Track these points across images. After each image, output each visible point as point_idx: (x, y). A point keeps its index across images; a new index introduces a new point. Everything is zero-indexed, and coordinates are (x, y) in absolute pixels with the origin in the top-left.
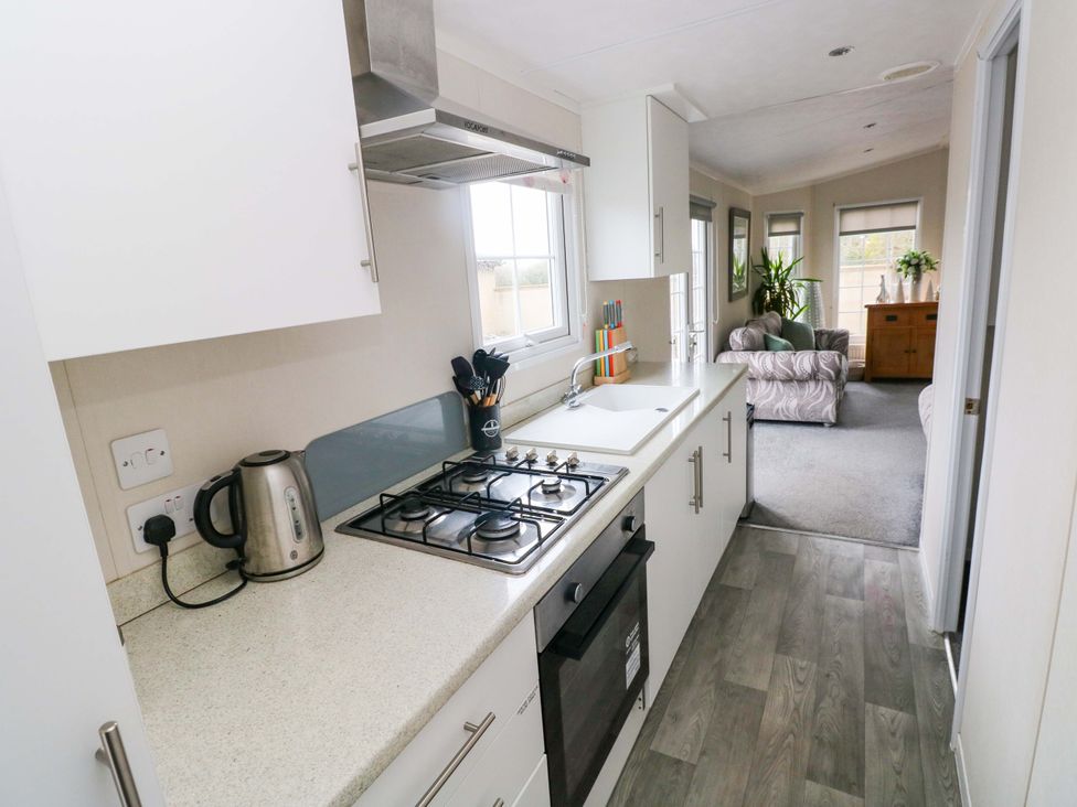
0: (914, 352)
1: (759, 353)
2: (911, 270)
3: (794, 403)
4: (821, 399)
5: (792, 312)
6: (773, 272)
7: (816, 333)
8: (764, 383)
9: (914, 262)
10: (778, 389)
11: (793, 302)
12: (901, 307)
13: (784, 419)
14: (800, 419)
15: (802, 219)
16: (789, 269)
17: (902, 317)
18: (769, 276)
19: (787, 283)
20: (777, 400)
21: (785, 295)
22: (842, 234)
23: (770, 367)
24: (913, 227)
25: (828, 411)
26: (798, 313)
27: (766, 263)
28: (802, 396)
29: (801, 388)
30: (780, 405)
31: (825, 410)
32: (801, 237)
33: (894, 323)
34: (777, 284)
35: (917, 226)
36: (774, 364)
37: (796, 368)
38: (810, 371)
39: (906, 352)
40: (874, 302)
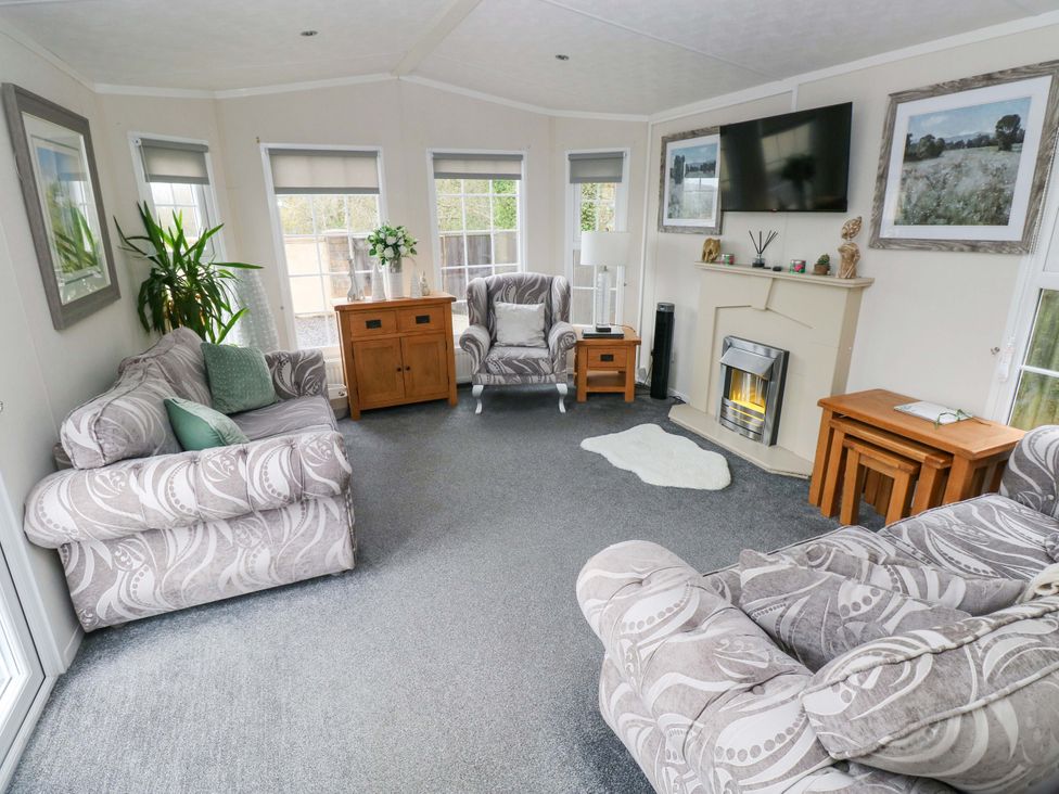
0: (408, 369)
1: (152, 463)
2: (389, 253)
3: (263, 558)
4: (318, 536)
5: (219, 321)
6: (170, 249)
7: (270, 361)
8: (182, 536)
9: (391, 240)
10: (221, 537)
11: (219, 305)
12: (382, 307)
13: (246, 591)
14: (282, 582)
15: (208, 156)
16: (199, 246)
17: (387, 320)
18: (163, 255)
19: (201, 270)
20: (221, 562)
21: (200, 291)
22: (279, 190)
23: (188, 501)
24: (375, 190)
25: (339, 553)
26: (231, 323)
27: (153, 232)
28: (278, 540)
29: (272, 523)
30: (231, 570)
31: (332, 552)
32: (210, 189)
33: (378, 330)
34: (180, 273)
35: (381, 189)
36: (197, 490)
37: (255, 491)
38: (287, 492)
39: (399, 370)
40: (344, 301)
